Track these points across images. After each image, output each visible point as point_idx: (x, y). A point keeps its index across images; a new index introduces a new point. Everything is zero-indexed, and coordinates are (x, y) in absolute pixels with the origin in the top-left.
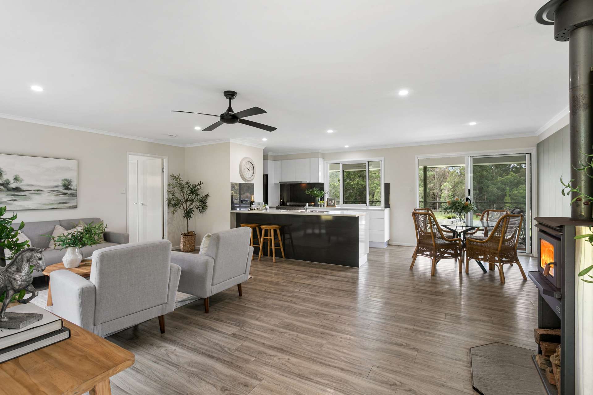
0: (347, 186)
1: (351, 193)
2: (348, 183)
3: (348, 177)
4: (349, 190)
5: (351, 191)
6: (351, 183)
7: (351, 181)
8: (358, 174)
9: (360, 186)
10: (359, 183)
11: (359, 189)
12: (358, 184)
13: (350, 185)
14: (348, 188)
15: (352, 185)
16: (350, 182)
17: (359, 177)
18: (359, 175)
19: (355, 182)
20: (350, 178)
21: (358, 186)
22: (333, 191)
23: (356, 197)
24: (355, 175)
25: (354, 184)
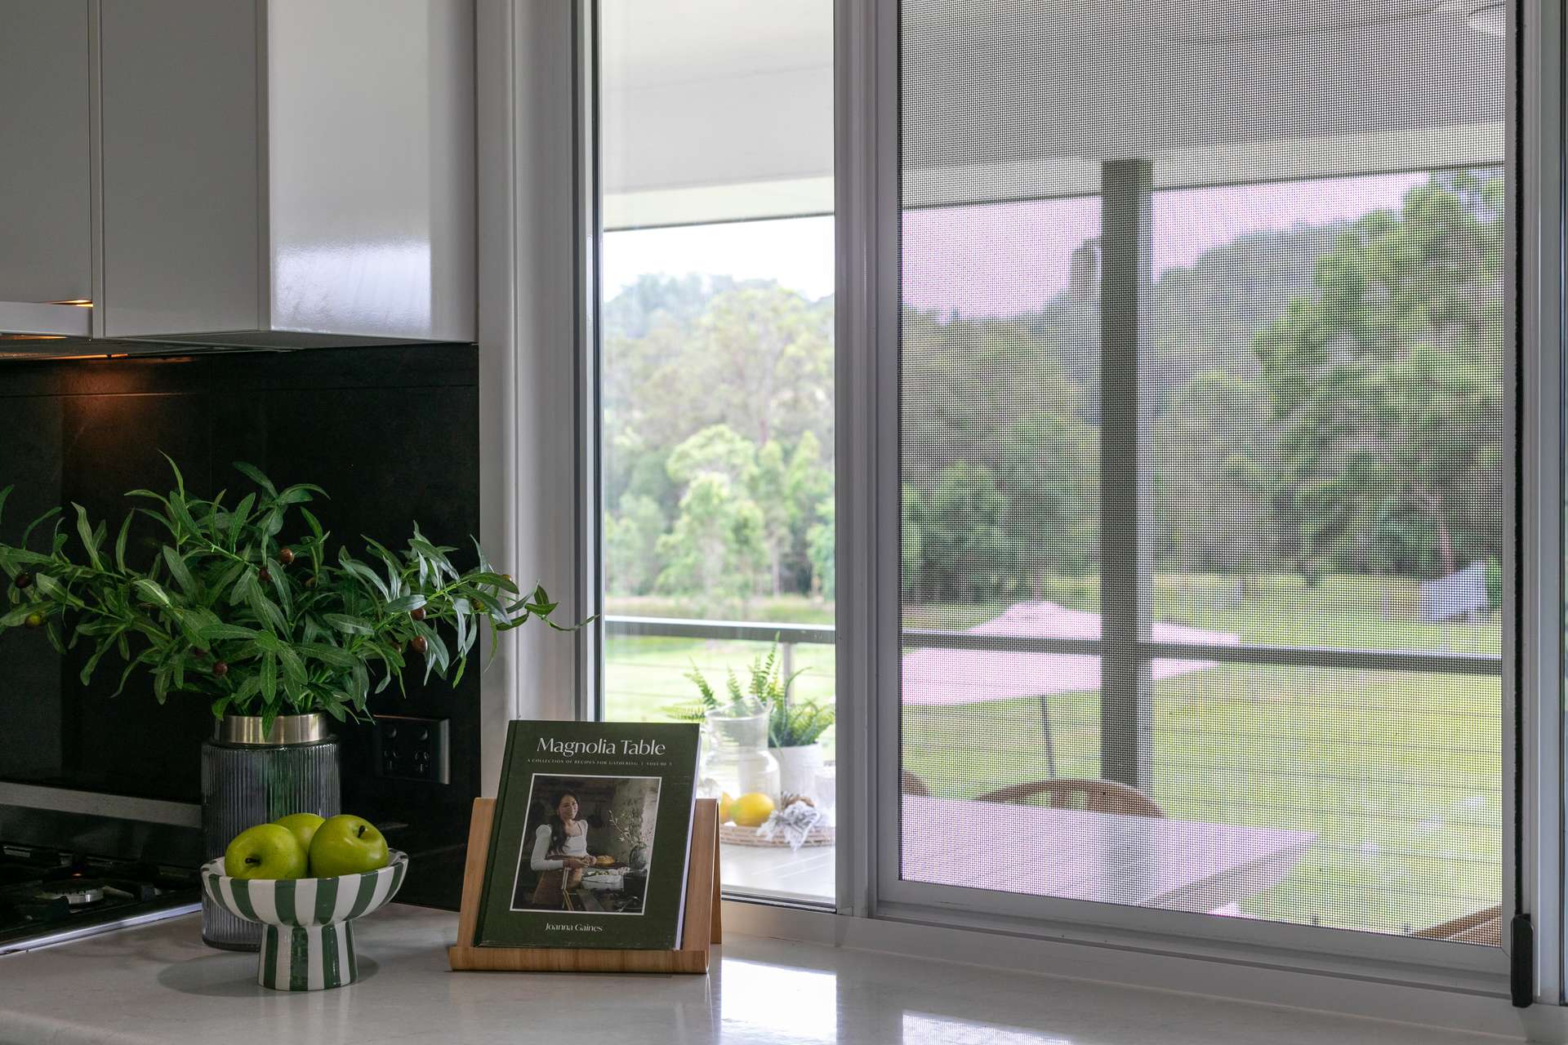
0: (1329, 398)
1: (1364, 457)
2: (1339, 377)
3: (1340, 323)
4: (1350, 430)
5: (1364, 442)
6: (1359, 374)
7: (1369, 358)
8: (1424, 299)
9: (1442, 403)
10: (1440, 374)
11: (1437, 422)
12: (1426, 381)
13: (1359, 394)
14: (1340, 418)
15: (1378, 392)
16: (1357, 366)
17: (1439, 321)
18: (1439, 303)
19: (1403, 367)
20: (1357, 329)
21: (1426, 398)
22: (1218, 442)
23: (1408, 489)
24: (1404, 309)
25: (1396, 384)
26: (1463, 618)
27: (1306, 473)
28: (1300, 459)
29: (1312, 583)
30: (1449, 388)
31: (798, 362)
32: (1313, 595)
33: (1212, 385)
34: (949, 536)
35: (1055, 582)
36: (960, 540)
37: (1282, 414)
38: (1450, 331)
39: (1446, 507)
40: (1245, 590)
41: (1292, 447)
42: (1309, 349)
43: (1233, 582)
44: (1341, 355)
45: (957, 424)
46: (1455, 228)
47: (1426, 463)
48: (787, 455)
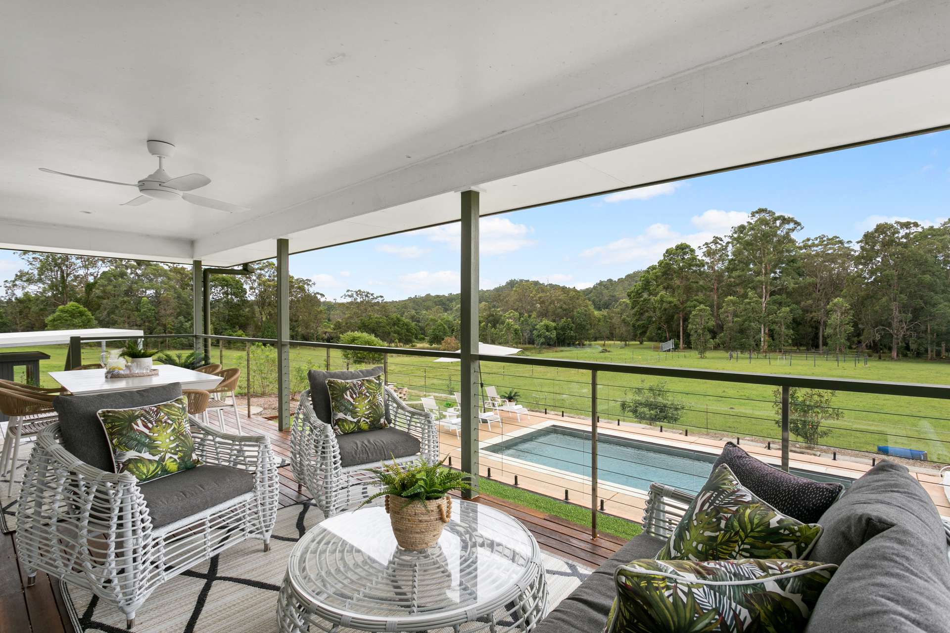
26: (669, 351)
27: (637, 320)
28: (637, 317)
29: (641, 343)
30: (666, 302)
31: (532, 297)
32: (642, 346)
33: (624, 302)
34: (562, 333)
35: (587, 343)
36: (564, 334)
37: (633, 308)
38: (669, 290)
39: (668, 328)
40: (626, 345)
41: (635, 315)
42: (639, 294)
43: (623, 343)
44: (645, 295)
45: (565, 310)
46: (669, 269)
47: (663, 318)
48: (530, 316)
